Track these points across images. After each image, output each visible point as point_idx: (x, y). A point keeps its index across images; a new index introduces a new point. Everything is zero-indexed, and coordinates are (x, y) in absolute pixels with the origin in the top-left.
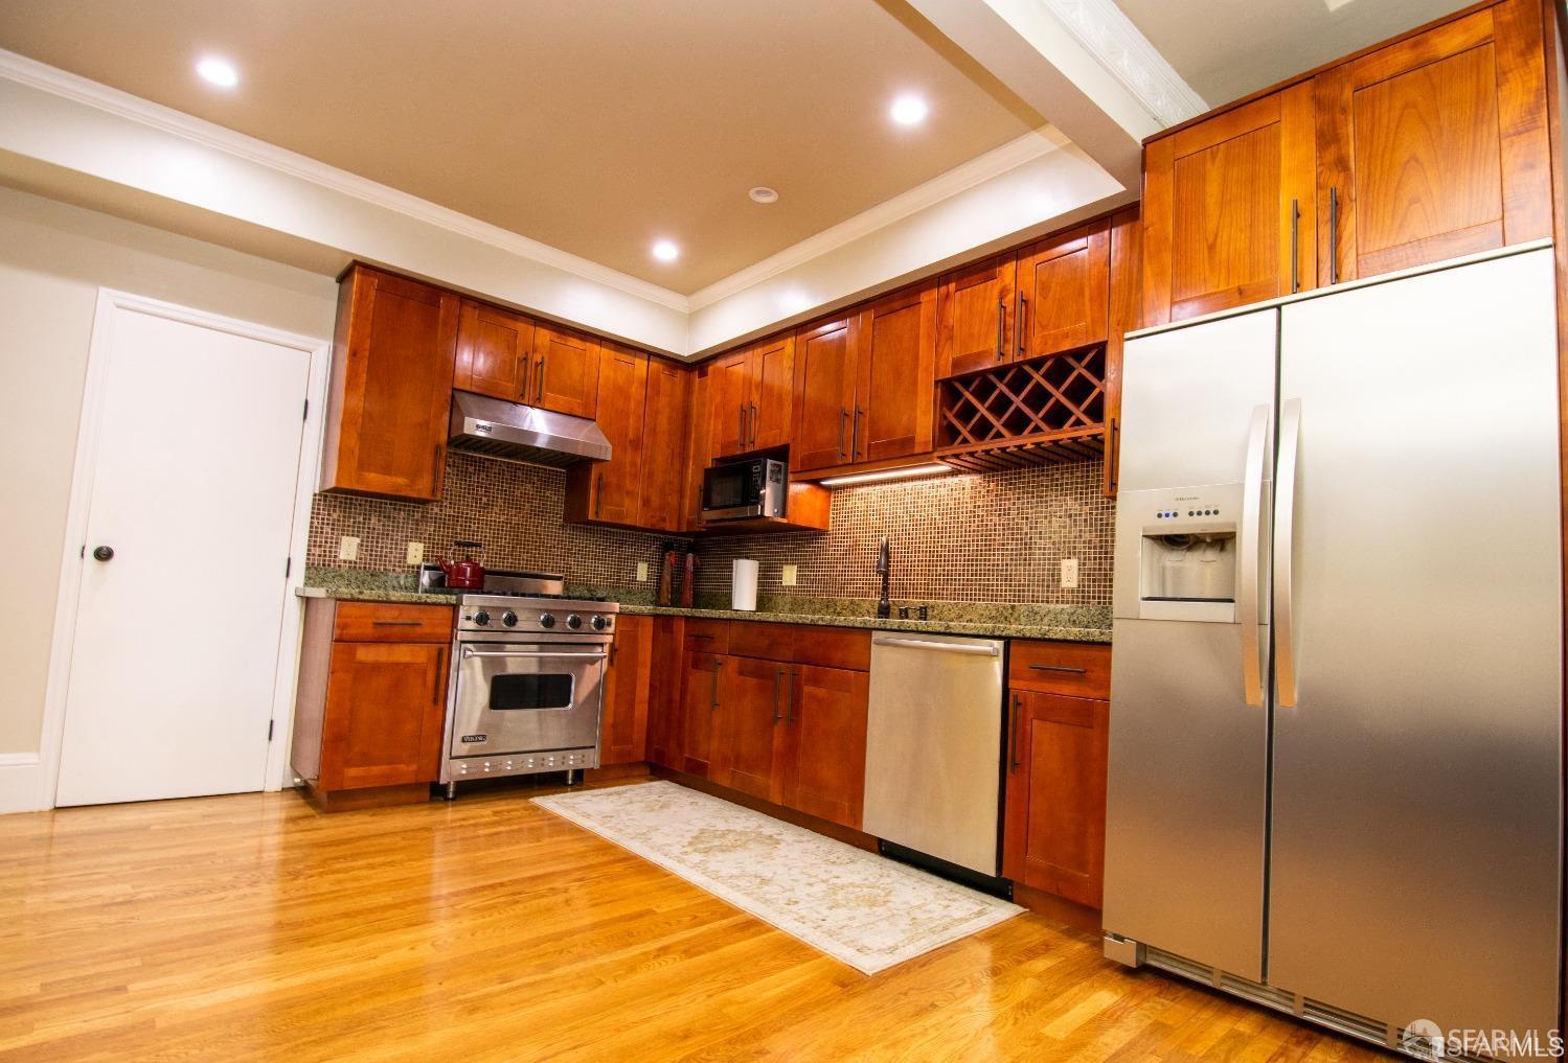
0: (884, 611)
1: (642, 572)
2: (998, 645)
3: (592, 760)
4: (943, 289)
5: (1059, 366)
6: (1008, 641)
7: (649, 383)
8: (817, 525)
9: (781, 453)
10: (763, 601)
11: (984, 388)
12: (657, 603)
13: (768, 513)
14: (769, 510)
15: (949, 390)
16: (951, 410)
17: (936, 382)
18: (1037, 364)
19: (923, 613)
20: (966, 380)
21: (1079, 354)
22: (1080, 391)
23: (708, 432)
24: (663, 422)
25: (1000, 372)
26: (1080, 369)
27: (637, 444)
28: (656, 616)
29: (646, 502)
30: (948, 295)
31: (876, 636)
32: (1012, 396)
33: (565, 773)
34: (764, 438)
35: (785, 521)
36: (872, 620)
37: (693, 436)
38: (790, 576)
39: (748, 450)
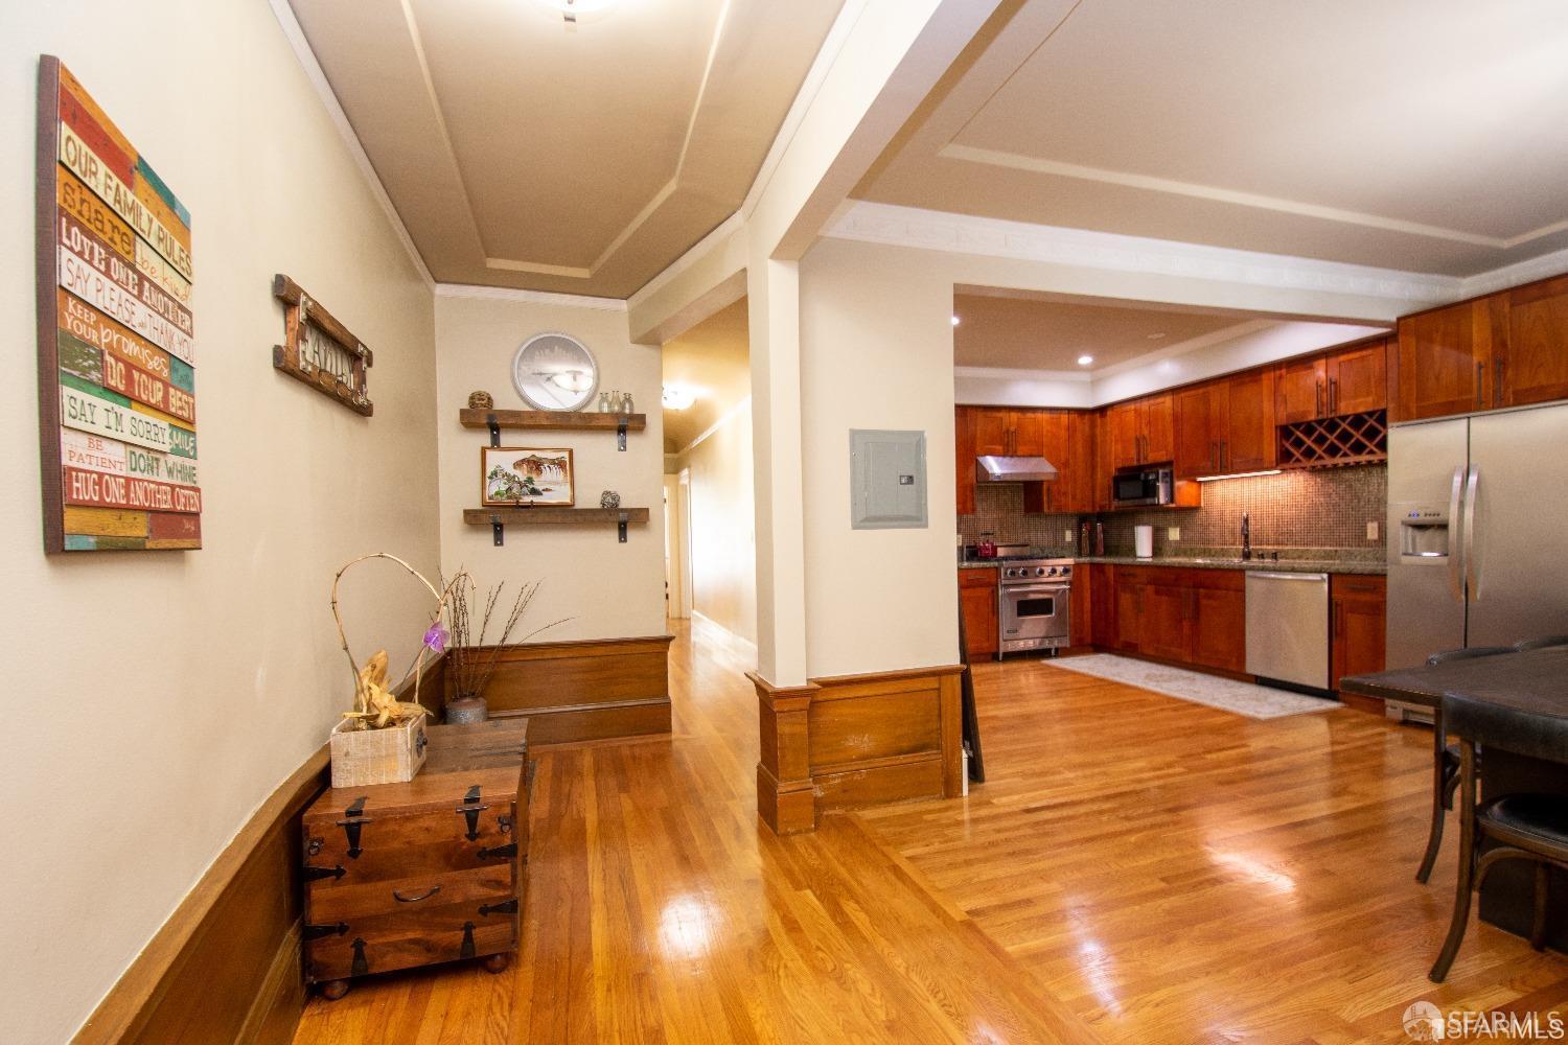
0: (1247, 556)
1: (1069, 536)
2: (1325, 576)
3: (1066, 643)
4: (1278, 372)
5: (1358, 420)
6: (1330, 575)
7: (1071, 428)
8: (1194, 505)
9: (1169, 464)
10: (1157, 550)
11: (1309, 429)
12: (1080, 555)
13: (1162, 501)
14: (1162, 499)
15: (1285, 431)
16: (1288, 440)
17: (1276, 427)
18: (1344, 418)
19: (1275, 556)
20: (1297, 426)
21: (1370, 414)
22: (1372, 433)
23: (1110, 452)
24: (1080, 449)
25: (1320, 422)
26: (1371, 422)
27: (1066, 464)
28: (1092, 564)
29: (1074, 497)
30: (1281, 377)
31: (1248, 573)
32: (1328, 435)
33: (1050, 650)
34: (1153, 457)
35: (1173, 505)
36: (1236, 561)
37: (1099, 454)
38: (1174, 534)
39: (1142, 463)
